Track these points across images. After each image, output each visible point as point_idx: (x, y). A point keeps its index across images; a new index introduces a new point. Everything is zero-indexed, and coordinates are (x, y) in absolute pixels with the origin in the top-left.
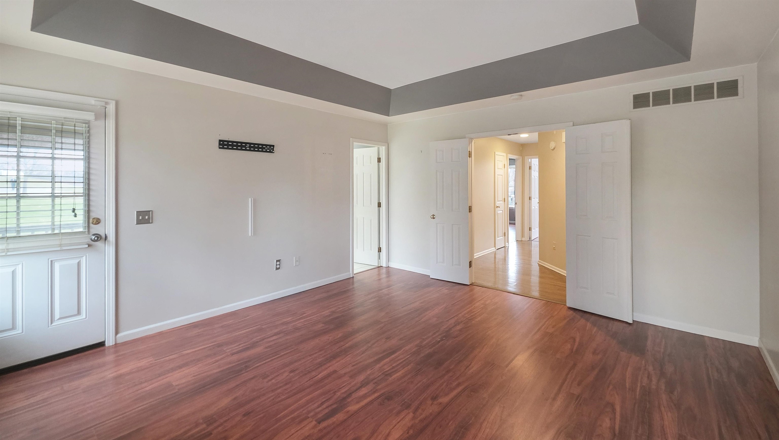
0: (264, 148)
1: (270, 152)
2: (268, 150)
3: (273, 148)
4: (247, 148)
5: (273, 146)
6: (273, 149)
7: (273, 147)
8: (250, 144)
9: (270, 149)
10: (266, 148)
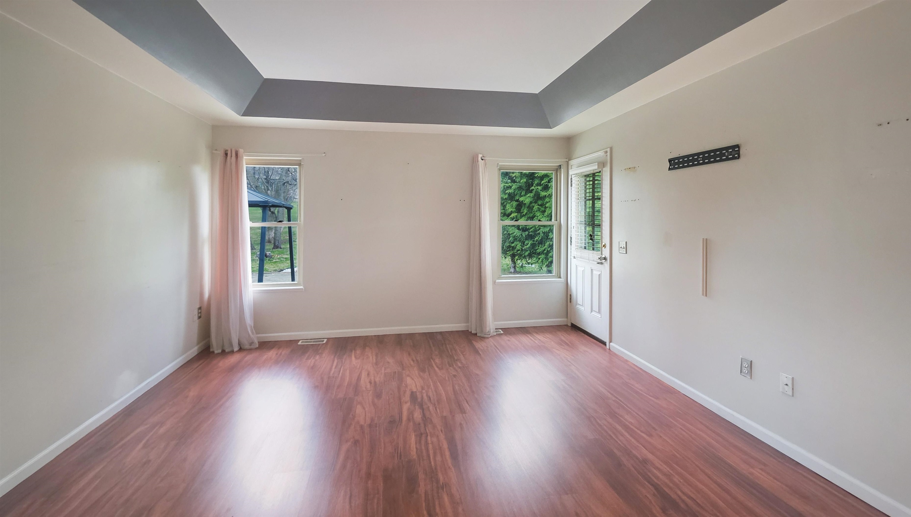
0: (724, 155)
1: (734, 158)
2: (730, 156)
3: (739, 150)
4: (700, 160)
5: (738, 146)
6: (738, 152)
7: (737, 149)
8: (703, 153)
9: (733, 153)
10: (726, 154)
